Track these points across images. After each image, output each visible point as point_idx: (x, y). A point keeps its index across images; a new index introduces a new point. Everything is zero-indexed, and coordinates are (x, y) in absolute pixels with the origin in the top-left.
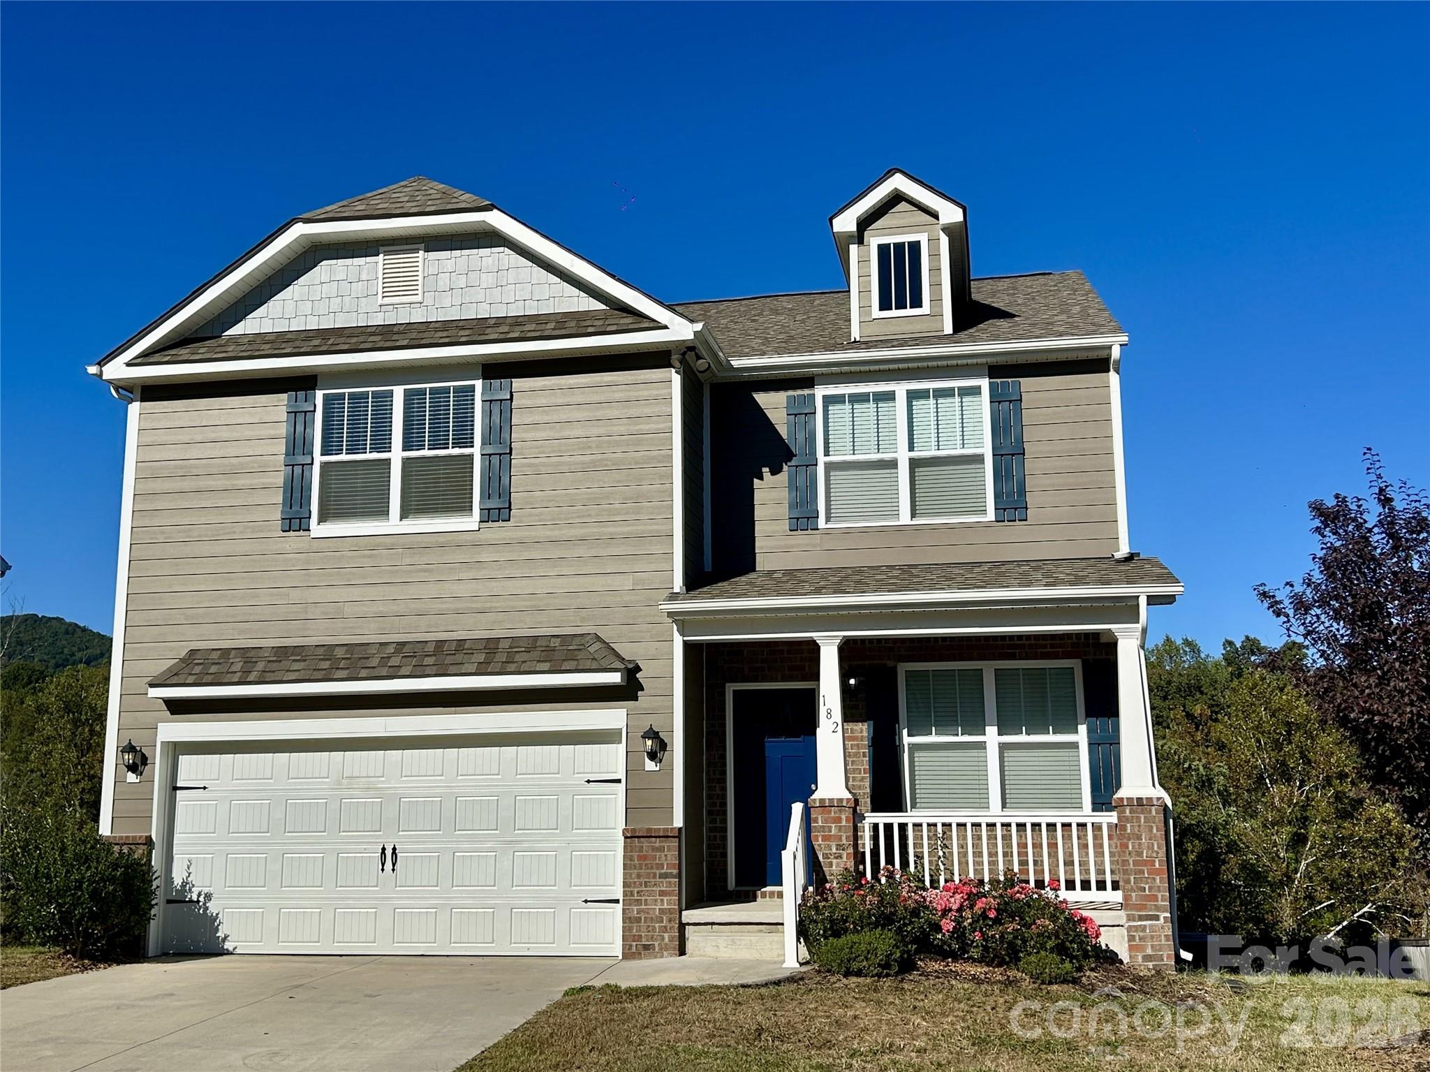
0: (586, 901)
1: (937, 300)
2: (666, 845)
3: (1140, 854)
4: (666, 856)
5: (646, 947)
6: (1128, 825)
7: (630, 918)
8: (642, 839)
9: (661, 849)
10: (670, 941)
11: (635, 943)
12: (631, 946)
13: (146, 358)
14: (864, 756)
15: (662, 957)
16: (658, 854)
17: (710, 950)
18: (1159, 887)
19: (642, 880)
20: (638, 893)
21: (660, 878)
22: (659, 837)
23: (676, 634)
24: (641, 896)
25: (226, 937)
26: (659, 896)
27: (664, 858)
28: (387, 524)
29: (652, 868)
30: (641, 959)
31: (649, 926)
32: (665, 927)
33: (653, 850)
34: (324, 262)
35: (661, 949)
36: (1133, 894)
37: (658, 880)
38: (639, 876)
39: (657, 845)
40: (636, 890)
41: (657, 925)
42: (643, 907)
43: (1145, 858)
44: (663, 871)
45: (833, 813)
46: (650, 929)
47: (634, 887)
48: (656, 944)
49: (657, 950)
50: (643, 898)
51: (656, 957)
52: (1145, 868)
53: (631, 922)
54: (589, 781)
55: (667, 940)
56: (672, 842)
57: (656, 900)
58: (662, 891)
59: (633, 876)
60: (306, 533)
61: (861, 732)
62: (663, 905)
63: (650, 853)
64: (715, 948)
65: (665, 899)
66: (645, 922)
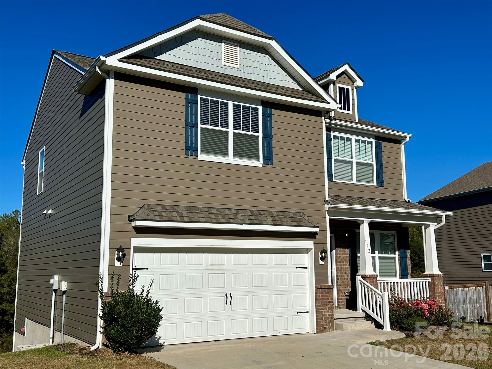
0: (298, 313)
1: (354, 110)
2: (329, 291)
3: (439, 291)
4: (329, 295)
5: (325, 328)
6: (436, 282)
7: (320, 318)
8: (322, 289)
9: (328, 293)
10: (332, 325)
11: (321, 327)
12: (320, 328)
13: (127, 59)
14: (348, 260)
15: (330, 331)
16: (327, 294)
17: (349, 328)
18: (443, 300)
19: (323, 304)
20: (322, 309)
21: (328, 303)
22: (327, 288)
23: (327, 215)
24: (323, 310)
25: (160, 338)
26: (328, 309)
27: (329, 296)
28: (228, 159)
29: (325, 300)
30: (323, 333)
31: (325, 321)
32: (330, 321)
33: (326, 293)
34: (199, 39)
35: (329, 329)
36: (438, 302)
37: (327, 304)
38: (322, 303)
39: (327, 291)
40: (321, 308)
41: (328, 320)
42: (324, 314)
43: (440, 292)
44: (329, 301)
45: (372, 279)
46: (326, 322)
47: (320, 307)
48: (328, 327)
49: (328, 329)
50: (323, 311)
51: (328, 332)
52: (440, 295)
53: (320, 320)
54: (297, 268)
55: (331, 325)
56: (331, 290)
57: (327, 311)
58: (329, 308)
59: (320, 303)
60: (196, 157)
61: (347, 252)
62: (329, 313)
63: (325, 294)
64: (351, 327)
65: (330, 310)
66: (324, 319)
